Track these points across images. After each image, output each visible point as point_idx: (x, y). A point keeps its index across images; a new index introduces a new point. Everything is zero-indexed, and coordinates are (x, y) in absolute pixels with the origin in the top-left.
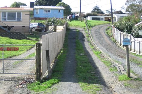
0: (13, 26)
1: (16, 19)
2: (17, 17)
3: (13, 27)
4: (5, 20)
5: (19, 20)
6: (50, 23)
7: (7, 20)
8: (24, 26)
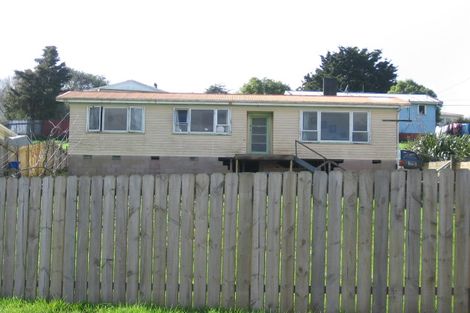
0: (341, 161)
1: (351, 135)
2: (355, 129)
3: (340, 165)
4: (313, 137)
5: (360, 138)
6: (431, 152)
7: (319, 140)
8: (379, 162)
